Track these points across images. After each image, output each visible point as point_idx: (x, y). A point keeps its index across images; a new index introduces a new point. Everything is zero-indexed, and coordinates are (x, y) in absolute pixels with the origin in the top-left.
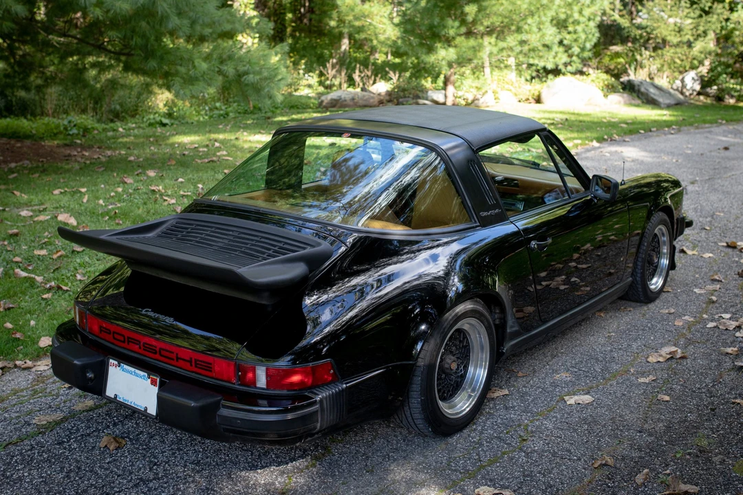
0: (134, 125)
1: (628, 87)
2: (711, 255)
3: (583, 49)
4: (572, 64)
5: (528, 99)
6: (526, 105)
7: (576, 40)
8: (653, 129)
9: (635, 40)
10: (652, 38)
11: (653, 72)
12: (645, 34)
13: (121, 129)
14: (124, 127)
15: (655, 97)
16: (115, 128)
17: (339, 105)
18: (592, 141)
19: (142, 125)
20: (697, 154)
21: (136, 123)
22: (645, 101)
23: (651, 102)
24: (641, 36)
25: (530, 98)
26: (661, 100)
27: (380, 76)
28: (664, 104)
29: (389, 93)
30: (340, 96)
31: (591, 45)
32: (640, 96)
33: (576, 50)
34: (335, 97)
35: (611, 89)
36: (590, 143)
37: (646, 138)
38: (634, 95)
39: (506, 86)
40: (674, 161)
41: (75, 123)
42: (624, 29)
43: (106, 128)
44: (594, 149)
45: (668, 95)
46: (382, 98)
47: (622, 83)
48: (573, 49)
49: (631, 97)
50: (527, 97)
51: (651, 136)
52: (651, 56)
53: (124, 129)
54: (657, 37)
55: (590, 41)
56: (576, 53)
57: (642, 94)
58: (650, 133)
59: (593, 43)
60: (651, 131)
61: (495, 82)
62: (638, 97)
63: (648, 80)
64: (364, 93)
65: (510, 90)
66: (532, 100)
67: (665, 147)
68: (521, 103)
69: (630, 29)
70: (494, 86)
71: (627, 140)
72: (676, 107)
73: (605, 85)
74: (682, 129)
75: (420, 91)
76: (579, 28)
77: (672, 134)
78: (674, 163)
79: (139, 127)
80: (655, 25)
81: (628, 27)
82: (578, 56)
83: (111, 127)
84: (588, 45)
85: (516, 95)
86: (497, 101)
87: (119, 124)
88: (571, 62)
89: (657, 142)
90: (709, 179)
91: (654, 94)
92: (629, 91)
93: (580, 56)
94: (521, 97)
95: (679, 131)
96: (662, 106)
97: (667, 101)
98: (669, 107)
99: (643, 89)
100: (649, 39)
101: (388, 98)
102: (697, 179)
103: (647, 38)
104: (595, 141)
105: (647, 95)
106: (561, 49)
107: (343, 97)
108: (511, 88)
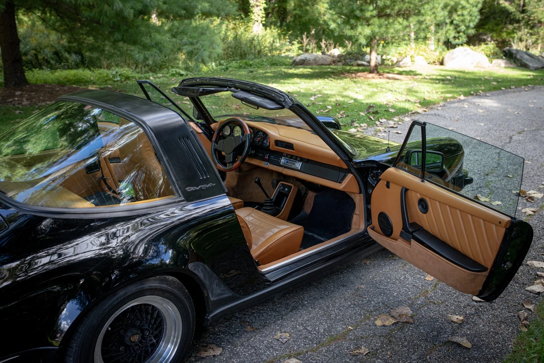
0: (161, 75)
1: (508, 55)
2: (500, 203)
3: (468, 27)
4: (460, 38)
5: (435, 62)
6: (433, 66)
7: (463, 21)
8: (512, 87)
9: (518, 21)
10: (531, 20)
11: (528, 44)
12: (526, 17)
13: (151, 78)
14: (154, 76)
15: (527, 63)
16: (148, 77)
17: (305, 63)
18: (460, 95)
19: (166, 75)
20: (537, 108)
21: (163, 74)
22: (519, 65)
23: (523, 66)
24: (523, 18)
25: (436, 61)
26: (531, 64)
27: (338, 44)
28: (533, 67)
29: (340, 56)
30: (306, 58)
31: (473, 25)
32: (516, 61)
33: (463, 28)
34: (303, 58)
35: (495, 55)
36: (459, 97)
37: (503, 94)
38: (512, 60)
39: (421, 53)
40: (516, 113)
41: (120, 73)
42: (511, 13)
43: (141, 77)
44: (460, 101)
45: (537, 61)
46: (334, 59)
47: (504, 52)
48: (461, 28)
49: (509, 62)
50: (434, 60)
51: (508, 92)
52: (528, 33)
53: (154, 78)
54: (534, 19)
55: (473, 21)
56: (463, 30)
57: (518, 60)
58: (509, 90)
59: (475, 23)
60: (510, 88)
61: (413, 50)
62: (515, 62)
63: (525, 50)
64: (324, 56)
65: (424, 56)
66: (437, 63)
67: (515, 101)
68: (430, 65)
69: (516, 13)
70: (412, 53)
71: (488, 95)
72: (541, 69)
73: (492, 53)
74: (536, 87)
75: (361, 55)
76: (465, 12)
77: (526, 91)
78: (515, 115)
79: (164, 76)
80: (534, 10)
81: (514, 12)
82: (464, 32)
83: (145, 76)
84: (472, 25)
85: (427, 59)
86: (413, 63)
87: (151, 74)
88: (459, 36)
89: (511, 97)
90: (535, 130)
91: (527, 60)
92: (509, 57)
93: (466, 33)
94: (430, 60)
95: (533, 88)
96: (531, 68)
97: (536, 66)
98: (536, 69)
99: (518, 57)
100: (530, 20)
101: (338, 59)
102: (526, 129)
103: (527, 19)
104: (462, 96)
105: (521, 60)
106: (452, 27)
107: (308, 58)
108: (424, 54)
